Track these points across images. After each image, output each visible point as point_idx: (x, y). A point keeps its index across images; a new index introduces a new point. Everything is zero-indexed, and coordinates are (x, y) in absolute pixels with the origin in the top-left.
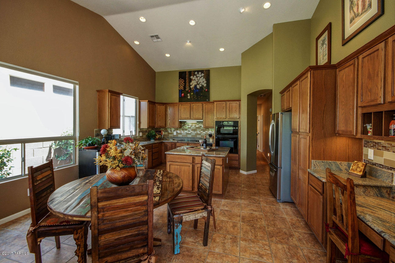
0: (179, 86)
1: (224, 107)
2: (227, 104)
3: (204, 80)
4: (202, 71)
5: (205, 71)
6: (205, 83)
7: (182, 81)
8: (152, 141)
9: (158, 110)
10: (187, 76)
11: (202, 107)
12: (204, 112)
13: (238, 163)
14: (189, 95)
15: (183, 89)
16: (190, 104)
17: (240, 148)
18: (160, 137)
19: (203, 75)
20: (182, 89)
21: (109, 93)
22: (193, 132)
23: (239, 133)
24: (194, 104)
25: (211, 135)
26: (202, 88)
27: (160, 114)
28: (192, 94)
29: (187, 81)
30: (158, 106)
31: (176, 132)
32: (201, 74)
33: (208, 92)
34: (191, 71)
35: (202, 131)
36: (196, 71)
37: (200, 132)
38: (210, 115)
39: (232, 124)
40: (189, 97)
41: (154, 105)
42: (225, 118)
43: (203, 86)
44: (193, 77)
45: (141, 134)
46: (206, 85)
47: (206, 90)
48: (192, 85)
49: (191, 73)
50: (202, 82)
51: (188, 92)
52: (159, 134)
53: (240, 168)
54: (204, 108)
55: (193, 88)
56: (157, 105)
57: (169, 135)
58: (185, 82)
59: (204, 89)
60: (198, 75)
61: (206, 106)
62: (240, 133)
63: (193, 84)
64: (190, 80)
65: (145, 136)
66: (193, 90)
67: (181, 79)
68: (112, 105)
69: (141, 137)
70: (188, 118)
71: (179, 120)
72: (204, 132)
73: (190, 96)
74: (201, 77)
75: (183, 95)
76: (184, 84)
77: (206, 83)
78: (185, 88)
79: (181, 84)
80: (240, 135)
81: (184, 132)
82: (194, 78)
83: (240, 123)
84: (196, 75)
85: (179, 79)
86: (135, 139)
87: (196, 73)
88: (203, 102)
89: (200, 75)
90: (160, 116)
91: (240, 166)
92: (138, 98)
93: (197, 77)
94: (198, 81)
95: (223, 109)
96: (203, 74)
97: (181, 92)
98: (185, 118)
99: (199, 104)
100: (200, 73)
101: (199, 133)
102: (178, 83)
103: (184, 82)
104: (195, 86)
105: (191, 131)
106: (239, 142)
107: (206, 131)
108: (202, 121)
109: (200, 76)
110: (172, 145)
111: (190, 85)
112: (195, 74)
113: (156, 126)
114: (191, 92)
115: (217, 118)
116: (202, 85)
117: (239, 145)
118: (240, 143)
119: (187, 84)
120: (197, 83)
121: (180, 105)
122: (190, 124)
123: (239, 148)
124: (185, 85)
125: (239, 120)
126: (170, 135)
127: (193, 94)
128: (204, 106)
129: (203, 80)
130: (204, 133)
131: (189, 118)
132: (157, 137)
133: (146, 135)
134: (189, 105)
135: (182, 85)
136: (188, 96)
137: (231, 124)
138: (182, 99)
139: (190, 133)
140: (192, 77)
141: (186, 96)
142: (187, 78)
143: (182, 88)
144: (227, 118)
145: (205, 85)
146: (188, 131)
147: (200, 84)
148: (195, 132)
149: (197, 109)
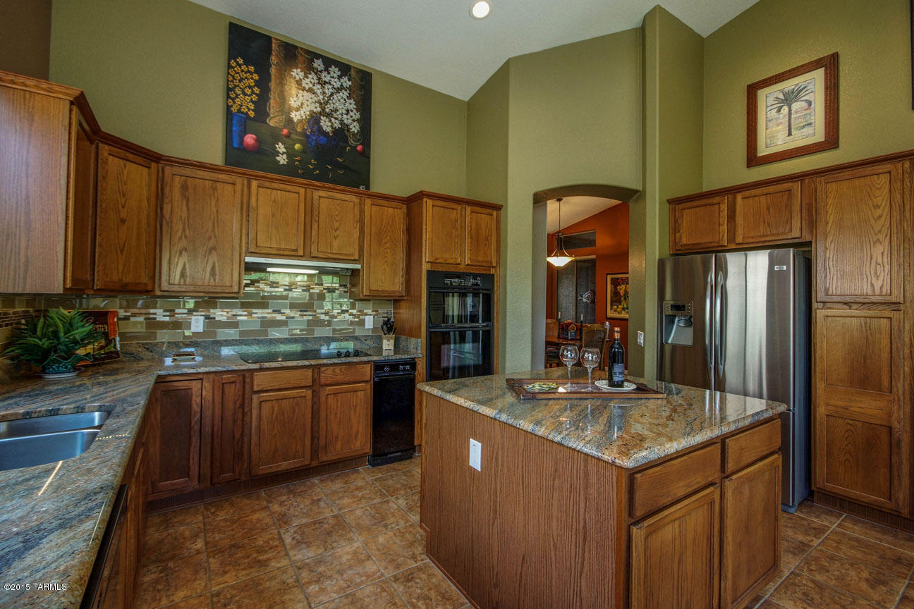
0: (230, 90)
1: (457, 220)
2: (463, 212)
3: (351, 105)
4: (345, 69)
5: (357, 72)
6: (354, 117)
7: (250, 72)
9: (113, 184)
10: (274, 60)
11: (357, 209)
12: (367, 231)
14: (281, 147)
15: (252, 114)
16: (304, 189)
19: (346, 82)
20: (244, 110)
22: (296, 314)
23: (494, 313)
24: (322, 193)
26: (342, 132)
27: (123, 214)
28: (297, 146)
29: (274, 82)
30: (114, 163)
31: (207, 317)
32: (340, 77)
33: (366, 155)
34: (296, 47)
36: (318, 56)
40: (282, 159)
42: (459, 261)
43: (345, 127)
44: (306, 77)
46: (357, 127)
48: (296, 110)
49: (295, 55)
50: (345, 110)
51: (276, 135)
54: (367, 216)
55: (300, 121)
56: (104, 149)
58: (262, 85)
59: (352, 142)
60: (325, 77)
61: (373, 207)
62: (498, 314)
63: (304, 104)
66: (304, 132)
67: (241, 62)
70: (296, 250)
71: (248, 259)
72: (343, 312)
73: (290, 155)
74: (339, 90)
75: (249, 139)
76: (256, 90)
77: (358, 121)
78: (261, 108)
79: (242, 85)
81: (250, 314)
82: (307, 81)
83: (497, 281)
85: (231, 57)
87: (318, 64)
89: (335, 78)
90: (123, 221)
93: (321, 83)
94: (327, 103)
95: (453, 229)
96: (346, 79)
97: (238, 121)
98: (278, 249)
99: (347, 197)
100: (335, 70)
103: (257, 83)
104: (315, 119)
105: (287, 311)
109: (336, 83)
112: (315, 65)
114: (294, 137)
116: (342, 121)
119: (274, 97)
120: (323, 110)
124: (263, 98)
125: (496, 270)
126: (164, 336)
127: (302, 152)
128: (366, 208)
129: (348, 106)
131: (301, 253)
135: (248, 91)
136: (277, 153)
139: (284, 318)
140: (297, 74)
141: (265, 150)
142: (273, 71)
143: (246, 105)
144: (463, 261)
145: (355, 128)
146: (274, 311)
147: (335, 115)
148: (305, 313)
149: (337, 218)
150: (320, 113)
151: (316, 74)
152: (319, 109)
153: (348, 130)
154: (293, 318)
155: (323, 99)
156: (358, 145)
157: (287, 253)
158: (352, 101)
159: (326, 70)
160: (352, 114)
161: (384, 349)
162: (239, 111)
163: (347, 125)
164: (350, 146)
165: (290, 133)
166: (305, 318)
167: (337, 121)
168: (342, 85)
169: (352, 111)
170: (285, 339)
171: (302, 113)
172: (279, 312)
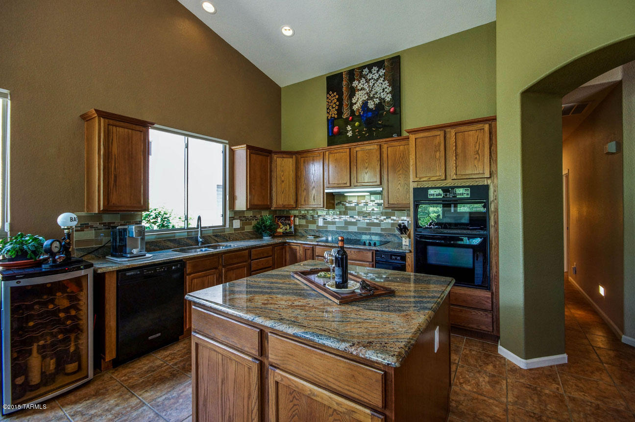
0: (328, 109)
1: (439, 144)
2: (448, 136)
3: (386, 84)
4: (380, 64)
5: (389, 61)
6: (388, 91)
7: (335, 96)
8: (267, 240)
9: (279, 168)
10: (344, 83)
11: (378, 153)
12: (385, 165)
13: (490, 320)
14: (349, 128)
15: (336, 116)
16: (350, 149)
17: (497, 272)
18: (286, 229)
19: (382, 72)
20: (333, 115)
21: (102, 120)
22: (361, 218)
23: (492, 223)
25: (405, 226)
26: (380, 106)
27: (283, 178)
28: (357, 124)
29: (345, 95)
30: (279, 160)
31: (324, 219)
32: (378, 71)
33: (398, 113)
34: (353, 70)
35: (383, 218)
36: (364, 67)
37: (377, 219)
38: (401, 172)
39: (465, 196)
40: (350, 134)
41: (268, 156)
42: (443, 177)
43: (382, 100)
44: (359, 82)
45: (237, 224)
46: (390, 97)
47: (392, 110)
48: (355, 104)
49: (354, 74)
50: (382, 89)
51: (347, 122)
52: (285, 225)
53: (498, 338)
54: (385, 156)
55: (358, 109)
56: (275, 156)
57: (308, 226)
58: (340, 100)
59: (387, 108)
60: (370, 76)
61: (389, 149)
62: (496, 223)
63: (359, 98)
64: (353, 92)
65: (248, 229)
66: (360, 114)
67: (331, 93)
68: (115, 150)
69: (235, 229)
70: (346, 184)
71: (326, 191)
72: (387, 218)
73: (353, 130)
74: (377, 80)
75: (336, 129)
76: (337, 103)
77: (390, 92)
78: (340, 112)
79: (332, 104)
80: (497, 230)
81: (340, 218)
82: (360, 84)
83: (495, 191)
84: (365, 77)
85: (328, 93)
86: (216, 236)
87: (366, 71)
88: (381, 140)
89: (375, 74)
90: (283, 181)
91: (498, 331)
92: (227, 142)
93: (367, 81)
94: (371, 91)
95: (436, 152)
96: (382, 70)
97: (331, 122)
98: (338, 184)
100: (375, 69)
101: (376, 221)
102: (326, 103)
103: (338, 100)
104: (365, 104)
105: (357, 217)
106: (493, 251)
107: (394, 218)
108: (381, 189)
109: (376, 76)
110: (305, 250)
111: (352, 104)
112: (364, 73)
113: (274, 206)
114: (355, 119)
115: (417, 179)
116: (380, 99)
117: (494, 262)
118: (497, 255)
119: (345, 102)
120: (369, 96)
121: (327, 153)
122: (355, 200)
123: (494, 270)
124: (341, 106)
125: (489, 181)
127: (360, 126)
128: (384, 150)
129: (384, 86)
130: (389, 221)
131: (348, 185)
132: (280, 230)
133: (253, 225)
134: (348, 150)
135: (334, 106)
136: (348, 132)
137: (463, 194)
138: (334, 138)
139: (355, 221)
140: (355, 84)
141: (342, 132)
142: (344, 89)
143: (334, 113)
144: (448, 177)
145: (388, 98)
146: (350, 217)
147: (376, 96)
148: (366, 218)
149: (367, 161)
150: (368, 99)
151: (364, 78)
152: (367, 97)
153: (384, 102)
154: (360, 220)
155: (369, 90)
156: (390, 109)
157: (341, 185)
158: (386, 82)
159: (370, 72)
160: (386, 90)
161: (403, 244)
162: (331, 117)
163: (383, 99)
164: (386, 111)
165: (353, 118)
166: (366, 221)
167: (377, 99)
168: (380, 75)
169: (386, 88)
170: (355, 232)
171: (358, 104)
172: (352, 217)
